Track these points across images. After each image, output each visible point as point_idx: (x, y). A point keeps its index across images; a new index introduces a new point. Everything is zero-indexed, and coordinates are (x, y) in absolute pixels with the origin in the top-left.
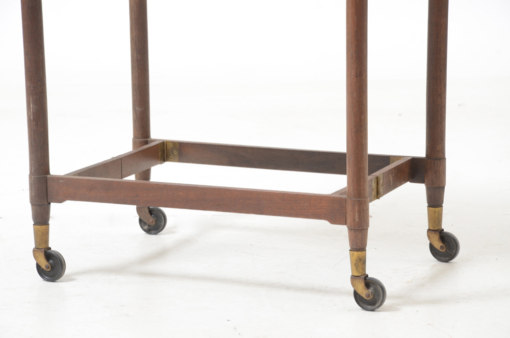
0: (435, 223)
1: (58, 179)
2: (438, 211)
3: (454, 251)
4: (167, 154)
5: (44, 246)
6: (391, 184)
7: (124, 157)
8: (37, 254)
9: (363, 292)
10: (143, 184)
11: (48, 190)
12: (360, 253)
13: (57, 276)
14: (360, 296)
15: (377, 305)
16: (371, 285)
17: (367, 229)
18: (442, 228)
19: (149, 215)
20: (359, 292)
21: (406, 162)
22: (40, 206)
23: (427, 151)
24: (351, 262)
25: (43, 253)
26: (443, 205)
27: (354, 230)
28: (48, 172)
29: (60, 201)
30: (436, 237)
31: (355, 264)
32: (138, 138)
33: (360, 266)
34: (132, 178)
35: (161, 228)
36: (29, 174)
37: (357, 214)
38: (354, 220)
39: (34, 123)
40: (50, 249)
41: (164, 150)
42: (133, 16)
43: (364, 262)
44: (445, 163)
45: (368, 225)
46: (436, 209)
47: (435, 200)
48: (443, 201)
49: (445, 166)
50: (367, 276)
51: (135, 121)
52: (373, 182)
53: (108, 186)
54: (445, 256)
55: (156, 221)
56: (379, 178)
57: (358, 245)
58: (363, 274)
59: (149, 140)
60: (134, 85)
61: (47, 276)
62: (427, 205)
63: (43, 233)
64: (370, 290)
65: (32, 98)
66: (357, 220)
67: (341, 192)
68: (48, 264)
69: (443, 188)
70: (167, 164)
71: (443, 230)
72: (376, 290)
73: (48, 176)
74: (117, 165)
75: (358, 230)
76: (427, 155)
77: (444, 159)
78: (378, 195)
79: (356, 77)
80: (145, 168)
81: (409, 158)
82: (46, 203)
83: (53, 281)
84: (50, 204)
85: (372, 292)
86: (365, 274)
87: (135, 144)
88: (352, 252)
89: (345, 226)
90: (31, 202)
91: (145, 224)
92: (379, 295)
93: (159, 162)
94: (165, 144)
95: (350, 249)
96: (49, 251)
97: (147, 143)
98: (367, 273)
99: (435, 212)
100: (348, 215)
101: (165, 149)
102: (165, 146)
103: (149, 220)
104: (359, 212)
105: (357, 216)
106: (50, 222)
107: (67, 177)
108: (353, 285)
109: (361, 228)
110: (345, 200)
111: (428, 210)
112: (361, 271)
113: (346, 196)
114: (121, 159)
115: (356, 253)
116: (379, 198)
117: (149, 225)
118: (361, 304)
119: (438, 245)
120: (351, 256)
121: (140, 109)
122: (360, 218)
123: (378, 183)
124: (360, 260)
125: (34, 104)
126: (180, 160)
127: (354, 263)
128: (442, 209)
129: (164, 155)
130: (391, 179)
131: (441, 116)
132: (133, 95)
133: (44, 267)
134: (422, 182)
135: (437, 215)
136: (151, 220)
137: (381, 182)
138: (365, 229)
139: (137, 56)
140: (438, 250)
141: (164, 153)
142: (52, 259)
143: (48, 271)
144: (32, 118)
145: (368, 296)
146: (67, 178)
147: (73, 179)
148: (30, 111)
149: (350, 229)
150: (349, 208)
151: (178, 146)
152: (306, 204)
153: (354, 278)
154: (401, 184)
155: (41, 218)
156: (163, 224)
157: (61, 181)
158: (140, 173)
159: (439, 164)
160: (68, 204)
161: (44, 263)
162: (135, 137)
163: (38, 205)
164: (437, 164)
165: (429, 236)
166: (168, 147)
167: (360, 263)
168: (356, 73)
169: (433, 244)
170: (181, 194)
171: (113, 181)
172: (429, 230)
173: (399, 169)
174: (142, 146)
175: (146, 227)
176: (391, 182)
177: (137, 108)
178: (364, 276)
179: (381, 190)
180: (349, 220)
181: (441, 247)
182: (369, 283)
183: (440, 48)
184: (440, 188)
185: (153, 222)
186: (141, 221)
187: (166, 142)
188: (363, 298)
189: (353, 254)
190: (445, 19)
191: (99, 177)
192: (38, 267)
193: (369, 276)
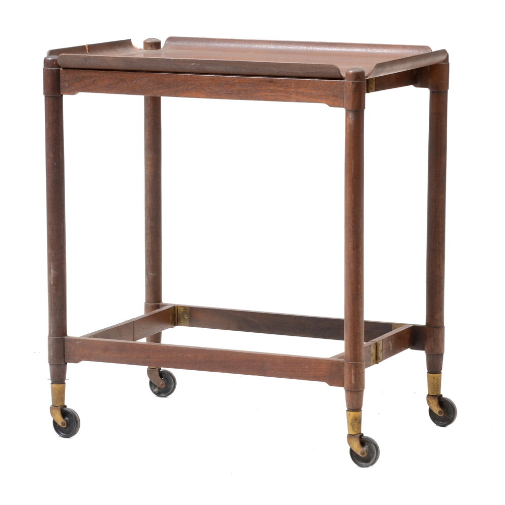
0: (434, 388)
1: (74, 340)
2: (437, 377)
3: (452, 416)
4: (177, 318)
5: (61, 404)
6: (391, 350)
7: (136, 321)
8: (54, 412)
9: (358, 450)
10: (154, 346)
11: (65, 350)
12: (355, 413)
13: (72, 433)
14: (355, 453)
15: (371, 462)
16: (366, 443)
17: (363, 390)
18: (441, 393)
19: (159, 378)
20: (355, 450)
21: (407, 329)
22: (58, 365)
23: (427, 320)
24: (348, 422)
25: (60, 410)
26: (442, 371)
27: (351, 391)
28: (65, 334)
29: (76, 362)
30: (435, 402)
31: (351, 424)
32: (150, 303)
33: (356, 426)
34: (144, 340)
35: (171, 390)
36: (48, 335)
37: (353, 376)
38: (351, 382)
39: (54, 287)
40: (66, 407)
41: (175, 315)
42: (148, 185)
43: (360, 422)
44: (444, 331)
45: (363, 388)
46: (436, 375)
47: (434, 367)
48: (441, 368)
49: (444, 334)
50: (363, 435)
51: (147, 286)
52: (372, 348)
53: (122, 348)
54: (443, 421)
55: (166, 384)
56: (378, 344)
57: (355, 405)
58: (359, 432)
59: (160, 304)
60: (147, 251)
61: (63, 432)
62: (427, 371)
63: (60, 391)
64: (365, 448)
65: (53, 264)
66: (353, 382)
67: (340, 356)
68: (63, 420)
69: (442, 355)
70: (177, 328)
71: (442, 396)
72: (370, 449)
73: (66, 337)
74: (130, 328)
75: (354, 392)
76: (427, 323)
77: (443, 327)
78: (377, 360)
79: (354, 249)
80: (156, 332)
81: (410, 326)
82: (63, 363)
83: (68, 437)
84: (66, 364)
85: (366, 450)
86: (360, 433)
87: (147, 307)
88: (349, 412)
89: (343, 388)
90: (50, 362)
91: (155, 386)
92: (373, 453)
93: (170, 326)
94: (176, 308)
95: (347, 409)
96: (65, 409)
97: (158, 307)
98: (362, 432)
99: (434, 378)
100: (345, 378)
101: (176, 313)
102: (176, 310)
103: (159, 383)
104: (356, 375)
105: (353, 379)
106: (66, 381)
107: (83, 338)
108: (349, 443)
109: (357, 390)
110: (343, 363)
111: (428, 376)
112: (357, 430)
113: (343, 360)
114: (134, 322)
115: (352, 413)
116: (378, 363)
117: (159, 388)
118: (356, 461)
119: (437, 410)
120: (348, 416)
121: (152, 275)
122: (356, 380)
123: (377, 349)
124: (356, 419)
125: (55, 270)
126: (191, 325)
127: (350, 422)
128: (441, 375)
129: (175, 320)
130: (391, 345)
131: (440, 286)
132: (146, 261)
133: (60, 424)
134: (423, 349)
135: (435, 381)
136: (161, 383)
137: (380, 348)
138: (361, 391)
139: (150, 223)
140: (437, 415)
141: (175, 317)
142: (67, 417)
143: (64, 428)
144: (52, 283)
145: (363, 453)
146: (83, 340)
147: (89, 340)
148: (51, 276)
149: (347, 391)
150: (346, 371)
151: (189, 311)
152: (307, 367)
153: (350, 436)
154: (401, 350)
155: (58, 378)
156: (173, 387)
157: (78, 342)
158: (151, 336)
159: (438, 333)
160: (84, 364)
161: (60, 420)
162: (147, 301)
163: (56, 365)
164: (436, 331)
165: (428, 402)
166: (179, 312)
167: (355, 423)
168: (353, 245)
169: (432, 409)
170: (190, 355)
171: (127, 343)
172: (429, 396)
173: (399, 336)
174: (153, 310)
175: (156, 390)
176: (390, 348)
177: (150, 274)
178: (359, 435)
179: (380, 355)
180: (346, 382)
181: (440, 412)
182: (364, 441)
183: (439, 223)
184: (439, 355)
185: (163, 385)
186: (151, 383)
187: (177, 306)
188: (358, 455)
189: (350, 413)
190: (443, 195)
191: (113, 339)
192: (55, 424)
193: (364, 435)
